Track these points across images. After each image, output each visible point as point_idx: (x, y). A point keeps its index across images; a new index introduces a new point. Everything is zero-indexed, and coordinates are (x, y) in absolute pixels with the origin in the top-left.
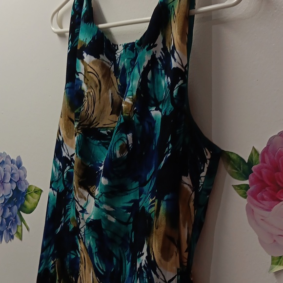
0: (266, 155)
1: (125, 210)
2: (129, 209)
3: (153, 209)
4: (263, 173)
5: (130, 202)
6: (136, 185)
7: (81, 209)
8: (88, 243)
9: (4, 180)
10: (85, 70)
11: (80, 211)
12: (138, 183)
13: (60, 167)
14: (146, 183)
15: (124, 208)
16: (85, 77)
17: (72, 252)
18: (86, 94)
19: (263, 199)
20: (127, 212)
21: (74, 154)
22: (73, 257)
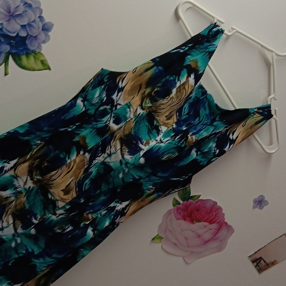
0: (200, 202)
1: (131, 177)
2: (134, 178)
3: (149, 192)
4: (191, 206)
5: (139, 176)
6: (149, 171)
7: (109, 153)
8: (93, 170)
9: (16, 17)
10: (184, 84)
11: (108, 154)
12: (151, 171)
13: (103, 100)
14: (155, 175)
15: (133, 176)
16: (180, 86)
17: (64, 154)
18: (171, 96)
19: (180, 214)
20: (132, 179)
21: (120, 105)
22: (62, 156)
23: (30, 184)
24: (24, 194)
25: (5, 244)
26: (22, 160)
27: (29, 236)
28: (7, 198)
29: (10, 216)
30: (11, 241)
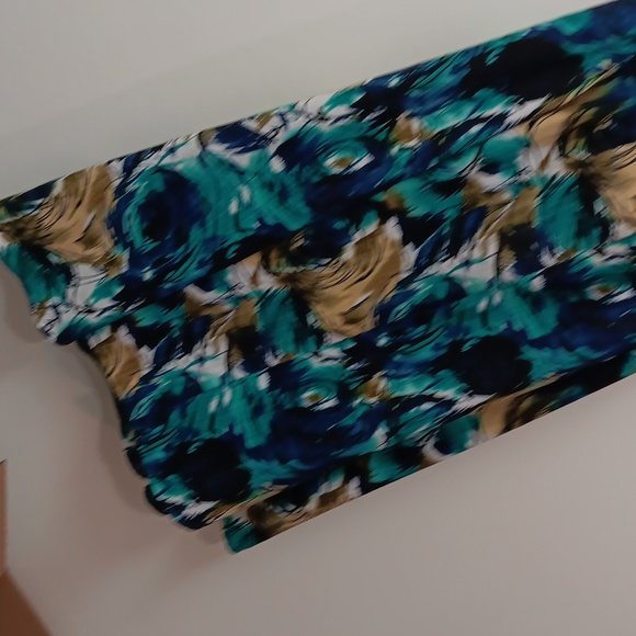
23: (557, 168)
24: (538, 189)
25: (464, 300)
26: (554, 103)
27: (524, 294)
28: (490, 193)
29: (494, 236)
30: (481, 295)
